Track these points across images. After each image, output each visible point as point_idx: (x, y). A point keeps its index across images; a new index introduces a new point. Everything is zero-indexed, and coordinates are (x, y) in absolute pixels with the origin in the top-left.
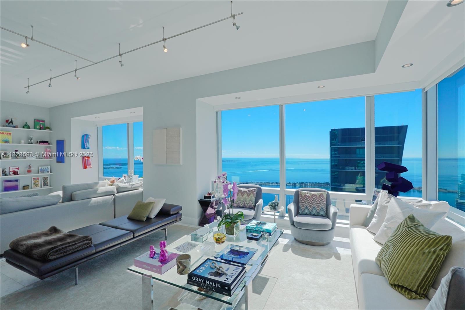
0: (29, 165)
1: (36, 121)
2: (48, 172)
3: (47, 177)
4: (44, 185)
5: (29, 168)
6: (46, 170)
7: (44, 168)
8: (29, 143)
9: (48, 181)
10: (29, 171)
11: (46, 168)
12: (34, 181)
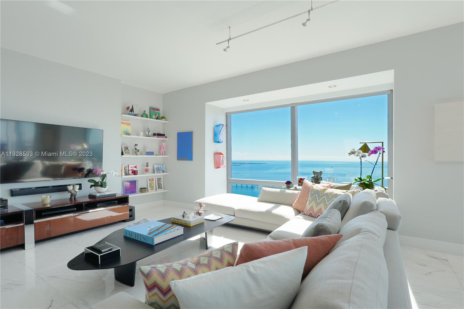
0: (147, 163)
1: (152, 109)
2: (163, 172)
3: (161, 178)
4: (159, 188)
5: (146, 167)
6: (161, 169)
7: (160, 167)
8: (147, 136)
9: (162, 183)
10: (147, 171)
11: (162, 167)
12: (150, 182)
